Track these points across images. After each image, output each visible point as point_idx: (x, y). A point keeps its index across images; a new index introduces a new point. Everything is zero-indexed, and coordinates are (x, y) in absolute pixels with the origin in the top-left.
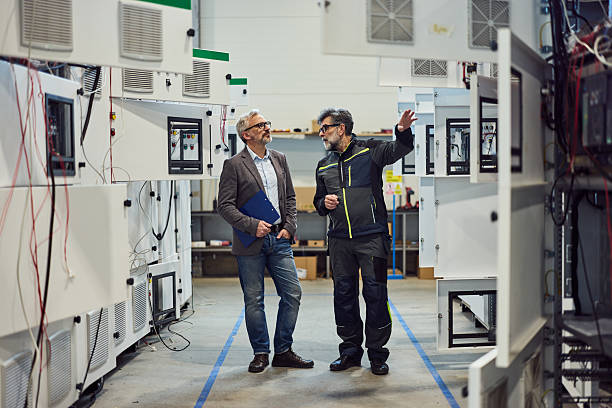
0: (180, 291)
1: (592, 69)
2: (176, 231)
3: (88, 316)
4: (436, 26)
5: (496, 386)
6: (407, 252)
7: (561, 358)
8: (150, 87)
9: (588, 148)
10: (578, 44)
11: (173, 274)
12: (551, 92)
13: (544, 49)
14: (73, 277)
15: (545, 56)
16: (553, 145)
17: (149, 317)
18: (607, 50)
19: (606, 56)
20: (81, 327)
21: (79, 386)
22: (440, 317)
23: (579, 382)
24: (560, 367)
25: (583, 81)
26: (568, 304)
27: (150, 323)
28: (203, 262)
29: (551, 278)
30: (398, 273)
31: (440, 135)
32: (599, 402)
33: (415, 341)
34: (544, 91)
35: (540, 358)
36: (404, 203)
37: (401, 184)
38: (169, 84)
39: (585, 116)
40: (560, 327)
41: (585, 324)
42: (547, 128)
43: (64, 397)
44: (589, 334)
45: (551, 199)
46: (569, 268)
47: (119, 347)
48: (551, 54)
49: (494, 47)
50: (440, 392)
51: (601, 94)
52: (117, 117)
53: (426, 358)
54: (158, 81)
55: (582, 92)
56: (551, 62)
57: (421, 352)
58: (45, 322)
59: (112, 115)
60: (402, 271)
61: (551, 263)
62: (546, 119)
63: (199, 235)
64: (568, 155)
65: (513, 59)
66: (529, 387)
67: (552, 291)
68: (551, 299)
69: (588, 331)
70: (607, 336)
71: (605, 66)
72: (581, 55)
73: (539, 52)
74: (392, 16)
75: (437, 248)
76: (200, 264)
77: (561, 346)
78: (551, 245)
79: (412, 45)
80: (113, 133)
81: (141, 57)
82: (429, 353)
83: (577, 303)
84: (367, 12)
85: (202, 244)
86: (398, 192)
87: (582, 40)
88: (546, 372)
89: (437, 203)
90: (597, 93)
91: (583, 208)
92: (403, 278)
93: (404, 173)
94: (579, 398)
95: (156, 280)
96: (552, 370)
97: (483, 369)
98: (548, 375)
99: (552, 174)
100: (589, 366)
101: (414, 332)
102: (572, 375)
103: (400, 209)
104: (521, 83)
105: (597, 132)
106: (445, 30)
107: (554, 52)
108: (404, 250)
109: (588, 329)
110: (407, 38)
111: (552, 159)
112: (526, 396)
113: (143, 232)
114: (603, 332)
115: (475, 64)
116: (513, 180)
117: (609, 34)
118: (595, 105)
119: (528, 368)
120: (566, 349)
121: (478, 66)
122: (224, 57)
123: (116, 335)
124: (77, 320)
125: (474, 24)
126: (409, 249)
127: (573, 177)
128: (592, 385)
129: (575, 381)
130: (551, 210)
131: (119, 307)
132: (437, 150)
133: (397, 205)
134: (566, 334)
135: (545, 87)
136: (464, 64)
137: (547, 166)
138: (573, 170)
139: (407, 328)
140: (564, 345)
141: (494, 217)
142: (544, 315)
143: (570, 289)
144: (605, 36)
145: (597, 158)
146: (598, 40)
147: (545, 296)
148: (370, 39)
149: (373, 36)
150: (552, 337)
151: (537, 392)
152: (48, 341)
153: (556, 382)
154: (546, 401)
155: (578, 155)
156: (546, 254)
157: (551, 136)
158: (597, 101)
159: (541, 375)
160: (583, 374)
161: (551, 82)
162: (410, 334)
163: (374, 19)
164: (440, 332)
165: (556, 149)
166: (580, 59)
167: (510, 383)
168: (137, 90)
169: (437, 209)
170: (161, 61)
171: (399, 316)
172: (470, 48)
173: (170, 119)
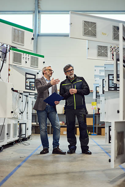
2: (27, 113)
4: (103, 33)
6: (98, 127)
8: (21, 62)
11: (26, 124)
17: (18, 134)
22: (106, 134)
27: (18, 136)
31: (106, 79)
33: (99, 145)
36: (97, 112)
37: (96, 106)
38: (26, 62)
47: (9, 140)
52: (11, 70)
53: (102, 148)
54: (23, 61)
57: (100, 147)
59: (9, 70)
60: (96, 133)
74: (90, 29)
75: (105, 113)
79: (96, 37)
80: (9, 75)
84: (83, 27)
85: (35, 123)
86: (95, 109)
89: (105, 100)
92: (96, 135)
93: (96, 98)
95: (20, 124)
103: (96, 114)
106: (106, 34)
108: (97, 126)
110: (94, 35)
113: (17, 107)
123: (7, 134)
125: (114, 33)
126: (98, 126)
132: (105, 83)
133: (95, 113)
139: (97, 143)
148: (84, 35)
163: (85, 30)
164: (106, 138)
168: (17, 63)
169: (105, 101)
170: (24, 45)
171: (94, 141)
172: (113, 40)
173: (26, 73)
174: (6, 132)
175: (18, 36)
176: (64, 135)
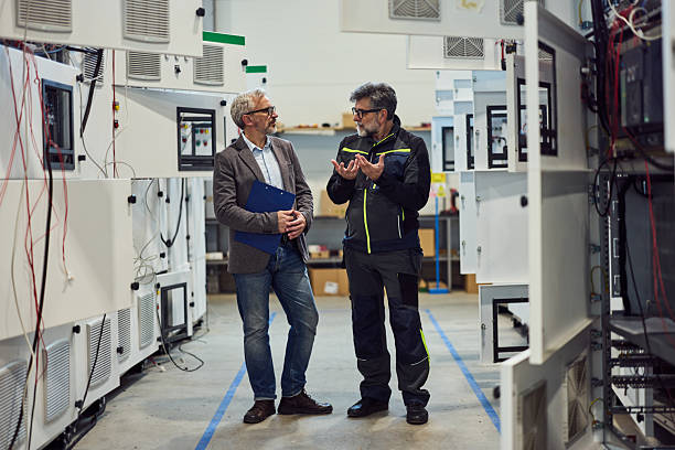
0: (192, 305)
1: (631, 43)
2: (188, 238)
3: (88, 326)
5: (532, 389)
6: (451, 261)
7: (610, 362)
8: (157, 74)
9: (627, 128)
10: (618, 19)
11: (184, 285)
12: (593, 72)
13: (583, 25)
14: (71, 279)
15: (584, 33)
16: (596, 129)
17: (157, 333)
18: (644, 24)
19: (644, 30)
20: (80, 338)
21: (79, 404)
22: (483, 327)
23: (631, 390)
24: (610, 373)
25: (621, 57)
26: (617, 304)
27: (159, 340)
28: (220, 277)
29: (597, 275)
30: (443, 287)
31: (480, 124)
32: (654, 412)
33: (458, 359)
34: (584, 70)
35: (587, 363)
36: (449, 206)
37: (444, 185)
38: (178, 71)
39: (624, 95)
40: (609, 329)
41: (633, 323)
42: (589, 111)
43: (62, 414)
44: (635, 332)
45: (595, 188)
46: (617, 263)
47: (123, 364)
48: (592, 30)
49: (521, 21)
50: (483, 410)
51: (637, 70)
52: (120, 107)
53: (470, 376)
54: (166, 67)
55: (621, 68)
56: (592, 38)
58: (41, 328)
59: (115, 105)
61: (596, 259)
62: (587, 100)
63: (215, 245)
64: (610, 138)
65: (540, 32)
66: (573, 394)
67: (598, 289)
68: (597, 298)
69: (635, 329)
70: (654, 334)
71: (644, 41)
72: (620, 30)
73: (577, 29)
75: (479, 250)
76: (216, 278)
77: (609, 350)
78: (596, 239)
79: (439, 21)
80: (116, 125)
81: (147, 39)
82: (472, 370)
83: (626, 303)
85: (219, 256)
86: (441, 194)
87: (621, 14)
88: (594, 379)
89: (478, 201)
90: (634, 68)
91: (630, 198)
92: (447, 292)
93: (444, 169)
94: (630, 408)
95: (165, 292)
96: (601, 378)
97: (515, 367)
98: (595, 382)
99: (596, 161)
100: (641, 371)
101: (457, 349)
102: (623, 382)
103: (444, 213)
104: (554, 60)
105: (636, 111)
106: (474, 5)
107: (595, 27)
108: (449, 259)
109: (634, 328)
110: (433, 14)
111: (595, 144)
112: (569, 404)
113: (149, 236)
114: (648, 330)
115: (515, 44)
116: (542, 162)
117: (646, 7)
118: (632, 82)
119: (571, 373)
120: (615, 353)
121: (518, 47)
122: (240, 41)
123: (120, 350)
124: (76, 329)
126: (455, 259)
127: (616, 161)
128: (646, 394)
129: (626, 388)
130: (596, 200)
131: (123, 315)
132: (477, 139)
133: (441, 209)
134: (614, 336)
135: (585, 66)
136: (502, 44)
137: (590, 152)
138: (615, 155)
139: (448, 344)
140: (613, 349)
141: (524, 202)
142: (590, 316)
143: (619, 288)
144: (643, 8)
145: (639, 140)
146: (633, 12)
147: (591, 296)
148: (392, 15)
149: (395, 13)
150: (600, 340)
151: (583, 401)
152: (44, 351)
153: (605, 389)
154: (594, 412)
155: (620, 138)
156: (591, 248)
157: (594, 119)
158: (633, 78)
159: (587, 382)
160: (635, 382)
161: (592, 60)
162: (453, 352)
164: (483, 344)
165: (600, 134)
166: (618, 35)
167: (549, 387)
168: (143, 77)
169: (478, 207)
170: (168, 43)
171: (441, 332)
172: (502, 24)
173: (180, 110)
174: (115, 344)
175: (145, 12)
176: (329, 295)
